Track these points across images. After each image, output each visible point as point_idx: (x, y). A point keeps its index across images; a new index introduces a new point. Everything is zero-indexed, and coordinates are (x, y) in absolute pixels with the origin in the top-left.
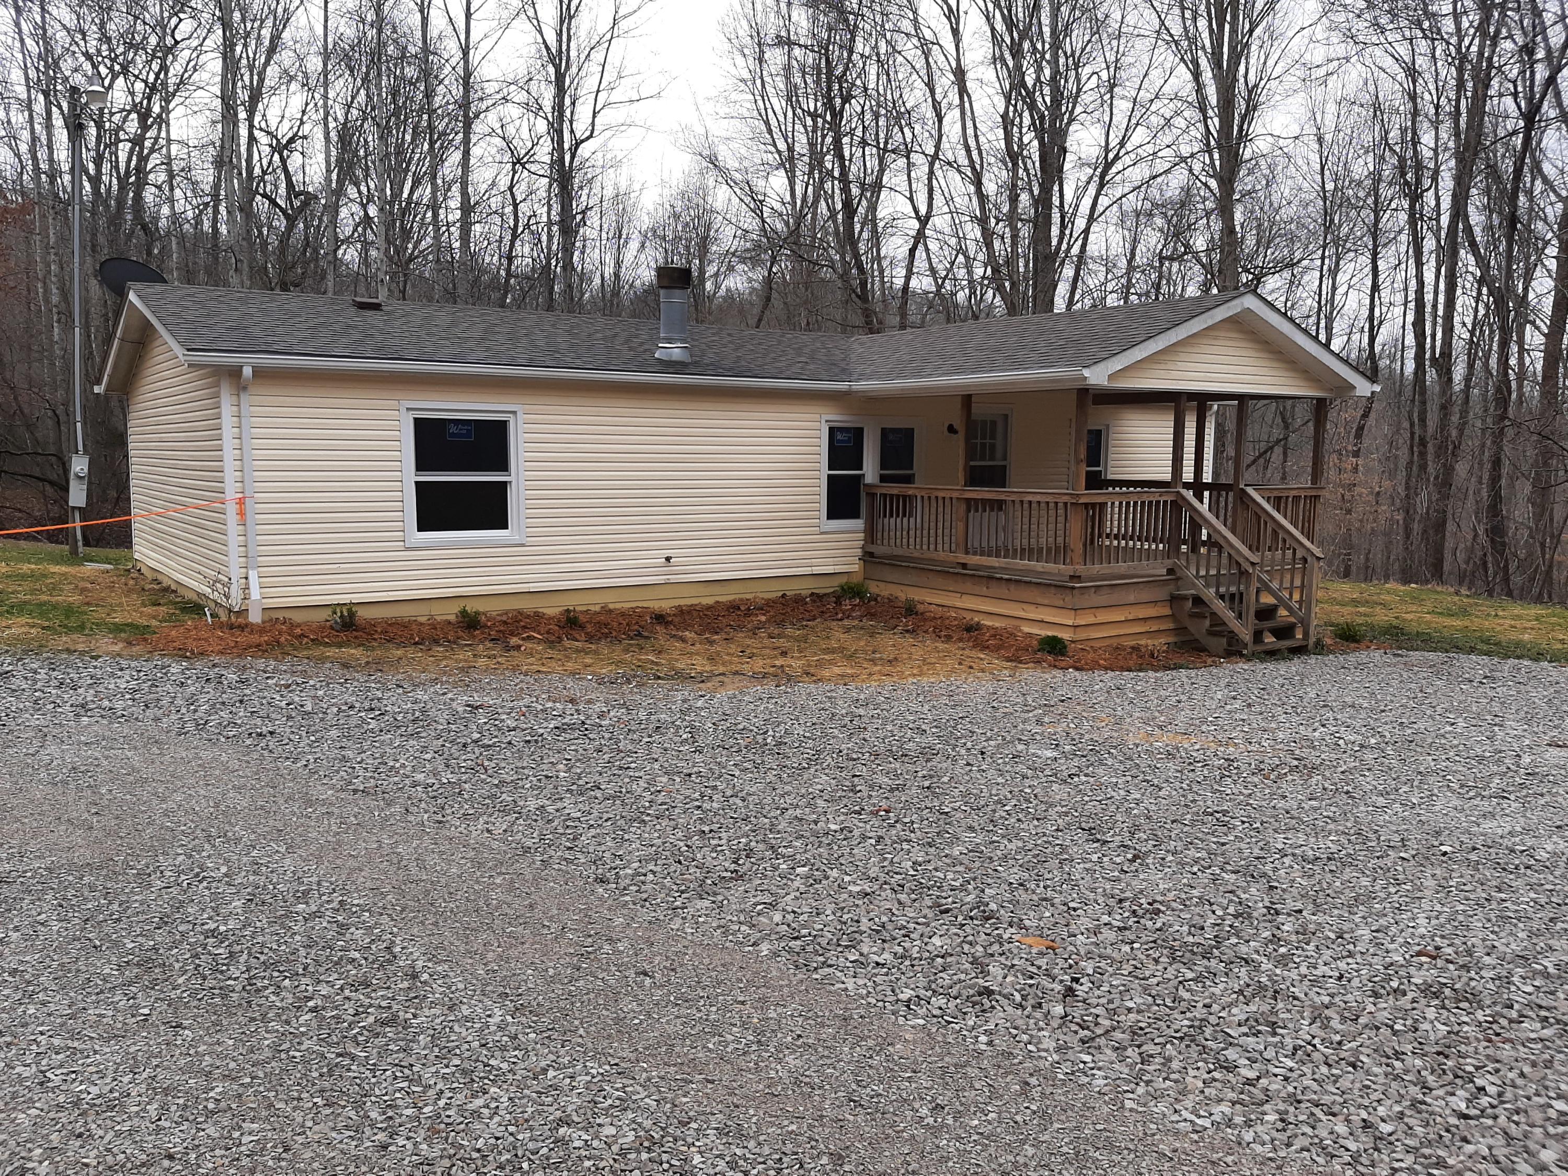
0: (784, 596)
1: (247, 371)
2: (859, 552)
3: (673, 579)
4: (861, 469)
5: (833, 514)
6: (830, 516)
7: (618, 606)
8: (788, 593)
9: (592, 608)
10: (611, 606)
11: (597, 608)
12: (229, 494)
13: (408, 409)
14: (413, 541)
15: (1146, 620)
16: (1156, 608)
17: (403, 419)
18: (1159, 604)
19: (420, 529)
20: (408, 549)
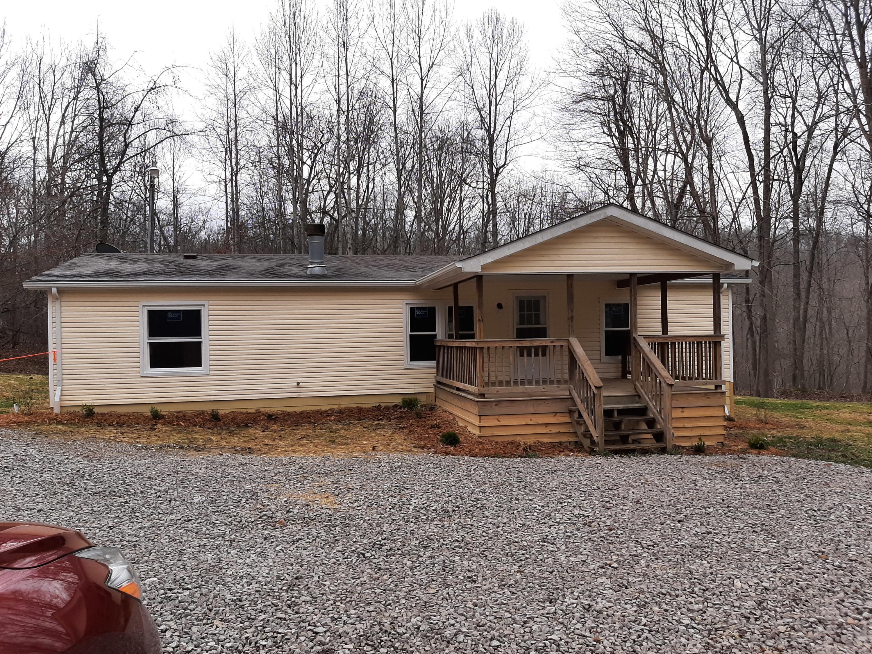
0: (379, 405)
1: (54, 290)
2: (433, 381)
3: (302, 395)
4: (435, 331)
5: (413, 358)
6: (412, 359)
7: (267, 410)
8: (382, 404)
9: (249, 411)
10: (262, 410)
11: (254, 411)
12: (50, 349)
13: (144, 306)
14: (145, 373)
15: (546, 425)
16: (556, 417)
17: (141, 311)
18: (558, 414)
19: (151, 367)
20: (142, 377)
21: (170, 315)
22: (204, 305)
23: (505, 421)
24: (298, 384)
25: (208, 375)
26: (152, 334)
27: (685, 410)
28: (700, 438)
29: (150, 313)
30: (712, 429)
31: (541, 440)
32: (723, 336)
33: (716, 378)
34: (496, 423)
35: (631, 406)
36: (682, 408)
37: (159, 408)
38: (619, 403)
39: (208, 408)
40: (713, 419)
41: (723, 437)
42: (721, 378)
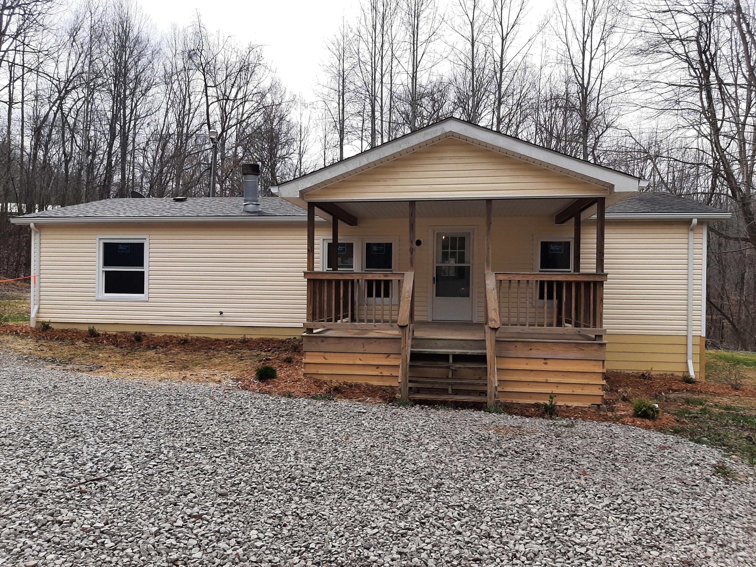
0: (294, 338)
1: (32, 225)
4: (352, 267)
12: (32, 274)
13: (100, 239)
14: (100, 297)
15: (378, 366)
16: (388, 359)
17: (97, 243)
18: (392, 356)
19: (106, 292)
20: (97, 300)
21: (121, 247)
22: (145, 239)
23: (332, 359)
24: (221, 313)
25: (147, 302)
26: (106, 263)
27: (548, 361)
28: (552, 396)
29: (106, 245)
30: (586, 387)
31: (371, 383)
32: (606, 275)
33: (595, 325)
34: (322, 361)
35: (470, 352)
36: (545, 359)
37: (97, 328)
38: (463, 348)
39: (133, 330)
40: (587, 376)
41: (600, 398)
42: (601, 327)
